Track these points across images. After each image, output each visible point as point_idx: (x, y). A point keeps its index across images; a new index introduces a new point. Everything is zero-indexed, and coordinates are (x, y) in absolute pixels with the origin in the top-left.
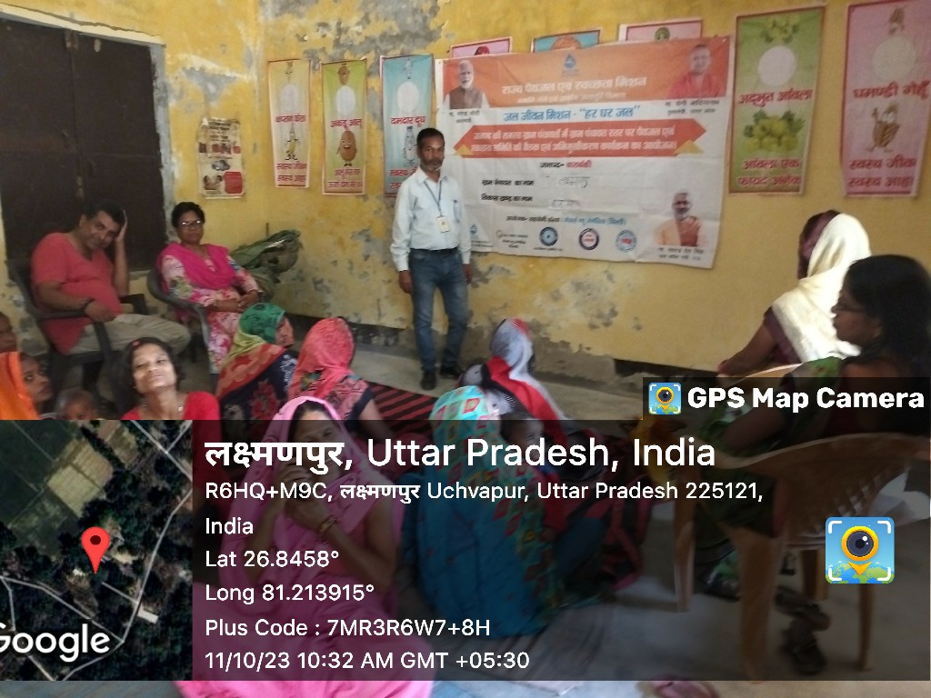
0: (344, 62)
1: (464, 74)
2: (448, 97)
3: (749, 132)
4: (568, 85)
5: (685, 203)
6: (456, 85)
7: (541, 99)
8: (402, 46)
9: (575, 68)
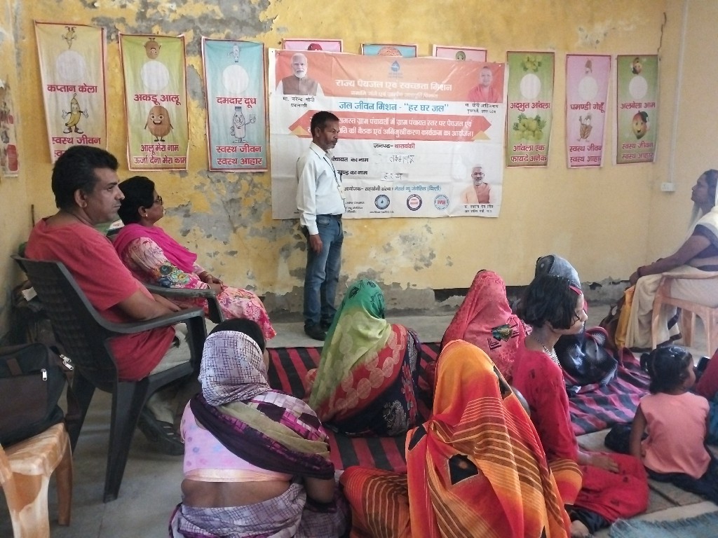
0: (152, 37)
1: (297, 64)
2: (281, 83)
3: (516, 127)
4: (395, 85)
5: (480, 174)
6: (289, 73)
7: (371, 93)
8: (227, 31)
9: (399, 72)
